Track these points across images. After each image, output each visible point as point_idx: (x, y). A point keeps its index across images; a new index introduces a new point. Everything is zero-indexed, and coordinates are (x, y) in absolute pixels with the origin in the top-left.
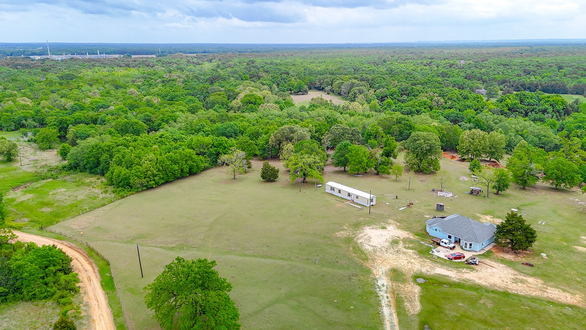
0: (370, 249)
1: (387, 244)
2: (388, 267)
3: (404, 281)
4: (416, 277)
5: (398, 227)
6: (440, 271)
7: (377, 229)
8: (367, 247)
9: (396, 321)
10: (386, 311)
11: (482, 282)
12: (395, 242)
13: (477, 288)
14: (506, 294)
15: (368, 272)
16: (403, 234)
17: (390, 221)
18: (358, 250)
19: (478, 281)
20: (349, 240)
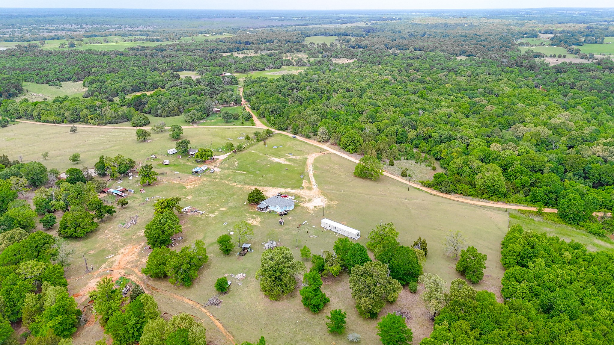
0: (321, 197)
1: (313, 199)
2: (313, 191)
3: (307, 187)
4: (303, 188)
5: (307, 208)
6: (293, 191)
7: (319, 206)
8: (322, 197)
9: (311, 179)
10: (313, 180)
11: (279, 189)
12: (310, 200)
13: (283, 187)
14: (273, 186)
15: (320, 189)
16: (306, 205)
17: (312, 212)
18: (326, 196)
19: (281, 189)
20: (331, 200)
